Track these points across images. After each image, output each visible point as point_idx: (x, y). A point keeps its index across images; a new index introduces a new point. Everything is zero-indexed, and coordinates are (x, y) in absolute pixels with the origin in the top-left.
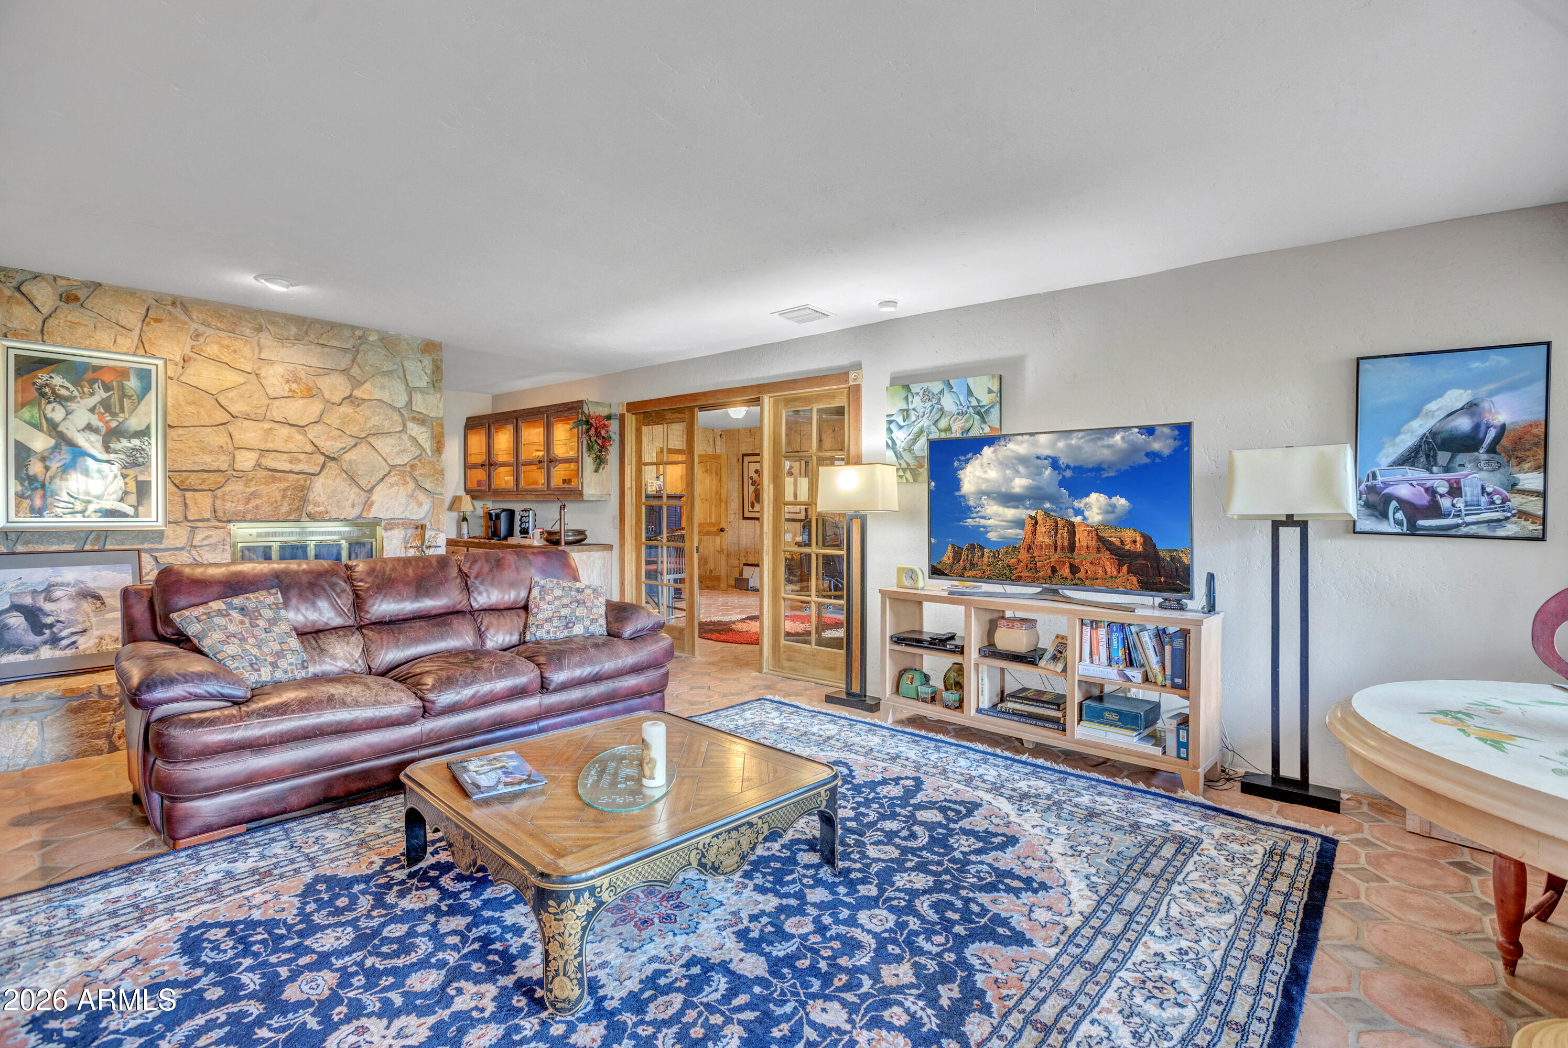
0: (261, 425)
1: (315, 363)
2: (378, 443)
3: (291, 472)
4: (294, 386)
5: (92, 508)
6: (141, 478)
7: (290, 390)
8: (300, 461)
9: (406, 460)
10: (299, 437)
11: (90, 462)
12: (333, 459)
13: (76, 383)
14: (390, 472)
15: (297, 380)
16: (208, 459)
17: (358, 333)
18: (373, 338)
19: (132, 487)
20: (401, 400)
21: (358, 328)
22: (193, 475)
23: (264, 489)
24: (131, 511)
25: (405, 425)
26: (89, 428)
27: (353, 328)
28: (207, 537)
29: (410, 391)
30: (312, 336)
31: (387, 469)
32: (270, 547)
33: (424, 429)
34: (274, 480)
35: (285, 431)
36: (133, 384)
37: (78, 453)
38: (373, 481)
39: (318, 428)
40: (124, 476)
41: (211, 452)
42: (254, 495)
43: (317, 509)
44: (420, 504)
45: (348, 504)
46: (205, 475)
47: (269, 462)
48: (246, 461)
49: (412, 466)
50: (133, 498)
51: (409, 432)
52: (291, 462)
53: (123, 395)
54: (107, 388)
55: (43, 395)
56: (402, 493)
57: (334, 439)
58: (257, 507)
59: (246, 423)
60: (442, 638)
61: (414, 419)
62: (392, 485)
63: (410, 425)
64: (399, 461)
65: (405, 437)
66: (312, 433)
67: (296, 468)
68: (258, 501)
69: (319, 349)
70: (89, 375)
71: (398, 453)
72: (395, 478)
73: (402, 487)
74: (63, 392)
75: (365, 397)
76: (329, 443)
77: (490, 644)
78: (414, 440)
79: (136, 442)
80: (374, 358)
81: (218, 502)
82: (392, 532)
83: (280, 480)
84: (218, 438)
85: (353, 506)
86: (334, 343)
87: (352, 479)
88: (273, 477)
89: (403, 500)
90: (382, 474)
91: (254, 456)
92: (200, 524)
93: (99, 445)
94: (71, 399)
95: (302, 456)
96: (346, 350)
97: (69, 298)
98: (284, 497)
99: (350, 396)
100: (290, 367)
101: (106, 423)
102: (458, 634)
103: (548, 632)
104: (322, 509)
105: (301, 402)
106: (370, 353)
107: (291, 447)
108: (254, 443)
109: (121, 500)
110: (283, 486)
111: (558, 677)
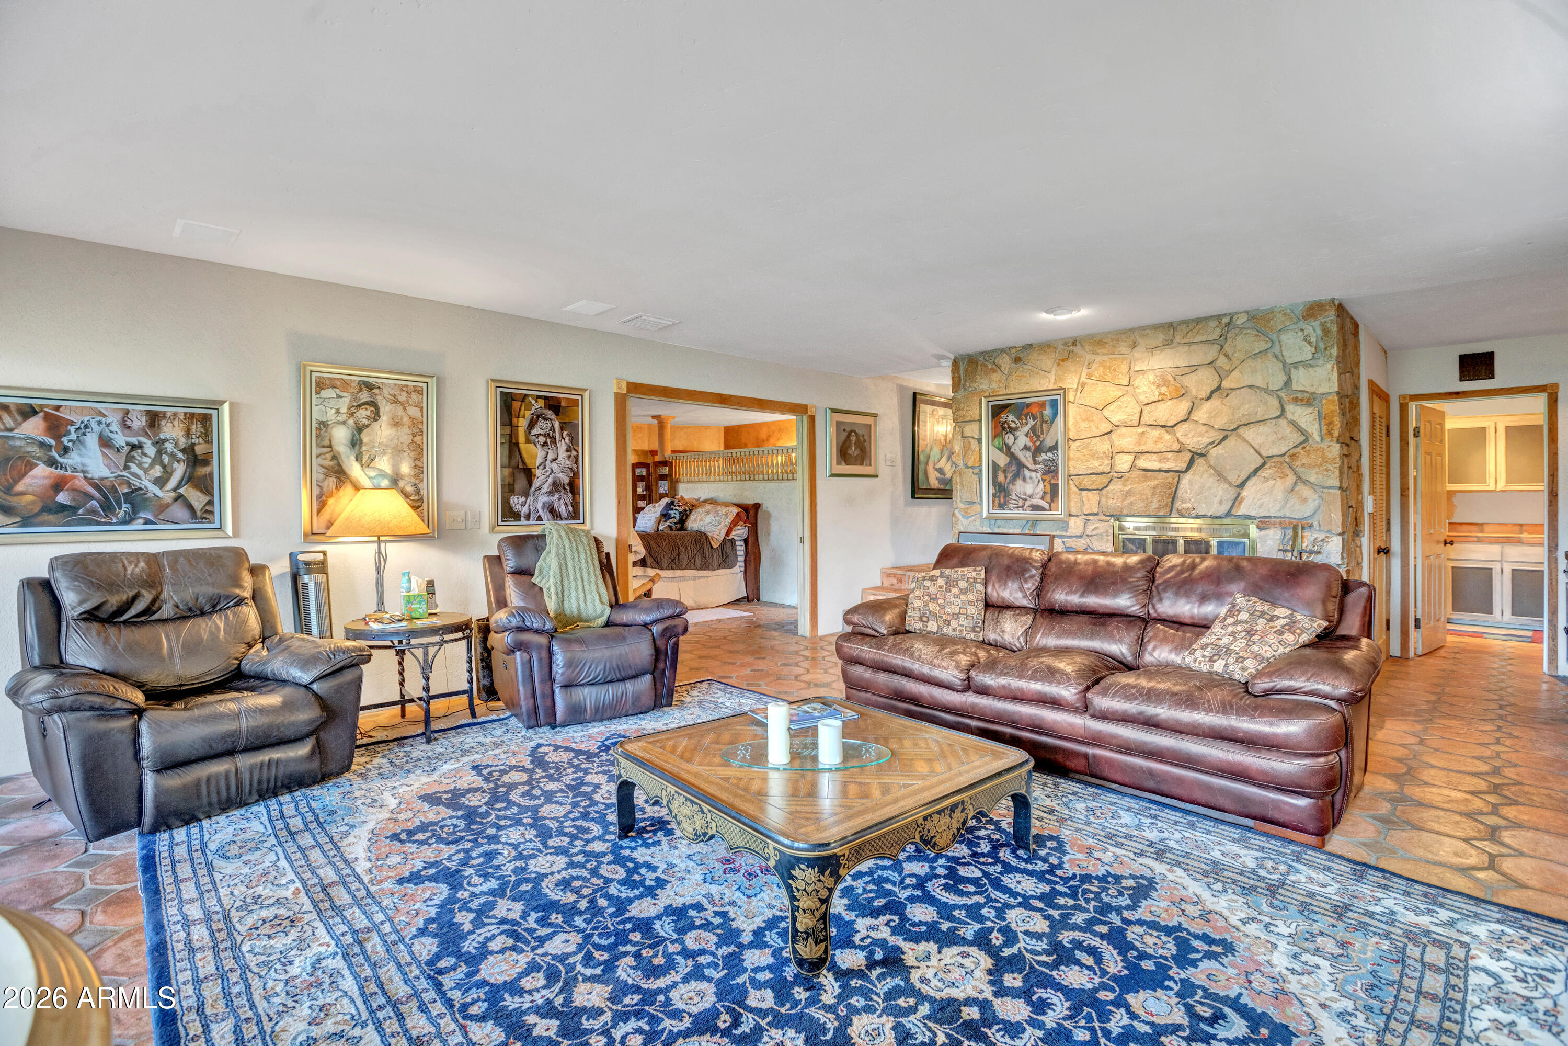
0: (1135, 430)
1: (1181, 363)
2: (1250, 434)
3: (1159, 471)
4: (1164, 389)
5: (1028, 503)
6: (1053, 482)
7: (1160, 394)
8: (1168, 459)
9: (1284, 450)
10: (1167, 437)
11: (1027, 473)
12: (1202, 455)
13: (1019, 418)
14: (1264, 464)
15: (1166, 383)
16: (1096, 463)
17: (1225, 320)
18: (1241, 320)
19: (1048, 489)
20: (1277, 381)
21: (1225, 315)
22: (1087, 478)
23: (1138, 487)
24: (1046, 506)
25: (1283, 410)
26: (1026, 448)
27: (1219, 317)
28: (1095, 529)
29: (1287, 368)
30: (1178, 338)
31: (1260, 461)
32: (1145, 540)
33: (1310, 410)
34: (1146, 479)
35: (1156, 433)
36: (1048, 412)
37: (1021, 466)
38: (1244, 476)
39: (1185, 426)
40: (1044, 481)
41: (1098, 458)
42: (1129, 493)
43: (1184, 506)
44: (1305, 500)
45: (1216, 500)
46: (1094, 477)
47: (1143, 463)
48: (1123, 463)
49: (1293, 456)
50: (1048, 497)
51: (1290, 416)
52: (1160, 461)
53: (1043, 422)
54: (1034, 418)
55: (1004, 429)
56: (1280, 487)
57: (1201, 435)
58: (1131, 504)
59: (1124, 430)
60: (1092, 636)
61: (1296, 400)
62: (1266, 479)
63: (1290, 408)
64: (1275, 451)
65: (1283, 422)
66: (1180, 431)
67: (1165, 466)
68: (1133, 499)
69: (1186, 348)
70: (1025, 411)
71: (1273, 443)
72: (1270, 471)
73: (1279, 481)
74: (1013, 425)
75: (1234, 386)
76: (1195, 439)
77: (1148, 658)
78: (1294, 424)
79: (1050, 454)
80: (1243, 344)
81: (1103, 499)
82: (1267, 532)
83: (1150, 479)
84: (1103, 446)
85: (1221, 502)
86: (1199, 338)
87: (1220, 476)
88: (1146, 476)
89: (1280, 496)
90: (1254, 467)
91: (1130, 458)
92: (1091, 518)
93: (1030, 459)
94: (1016, 429)
95: (1170, 455)
96: (1212, 342)
97: (1017, 360)
98: (1153, 494)
99: (1219, 388)
100: (1158, 373)
101: (1034, 443)
102: (1111, 638)
103: (1195, 661)
104: (1189, 505)
105: (1169, 403)
106: (1239, 338)
107: (1160, 447)
108: (1130, 448)
109: (1042, 498)
110: (1155, 483)
111: (1102, 702)
